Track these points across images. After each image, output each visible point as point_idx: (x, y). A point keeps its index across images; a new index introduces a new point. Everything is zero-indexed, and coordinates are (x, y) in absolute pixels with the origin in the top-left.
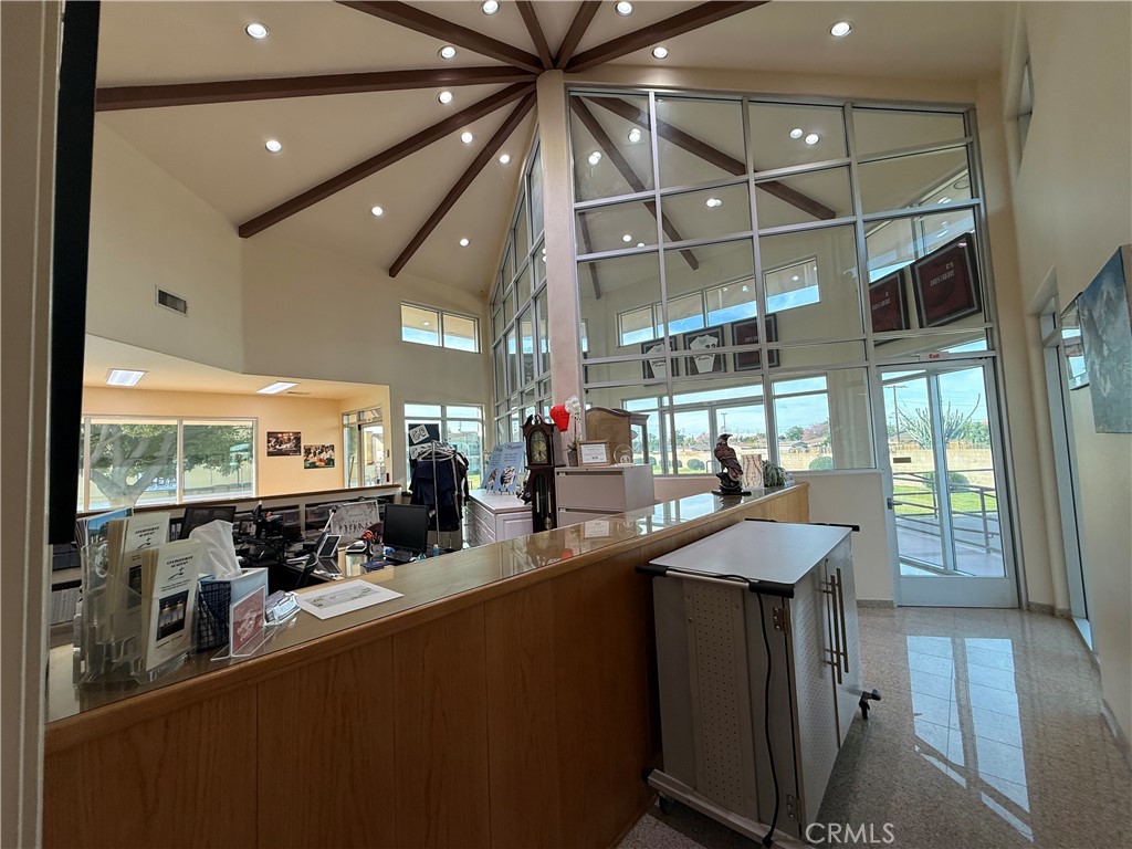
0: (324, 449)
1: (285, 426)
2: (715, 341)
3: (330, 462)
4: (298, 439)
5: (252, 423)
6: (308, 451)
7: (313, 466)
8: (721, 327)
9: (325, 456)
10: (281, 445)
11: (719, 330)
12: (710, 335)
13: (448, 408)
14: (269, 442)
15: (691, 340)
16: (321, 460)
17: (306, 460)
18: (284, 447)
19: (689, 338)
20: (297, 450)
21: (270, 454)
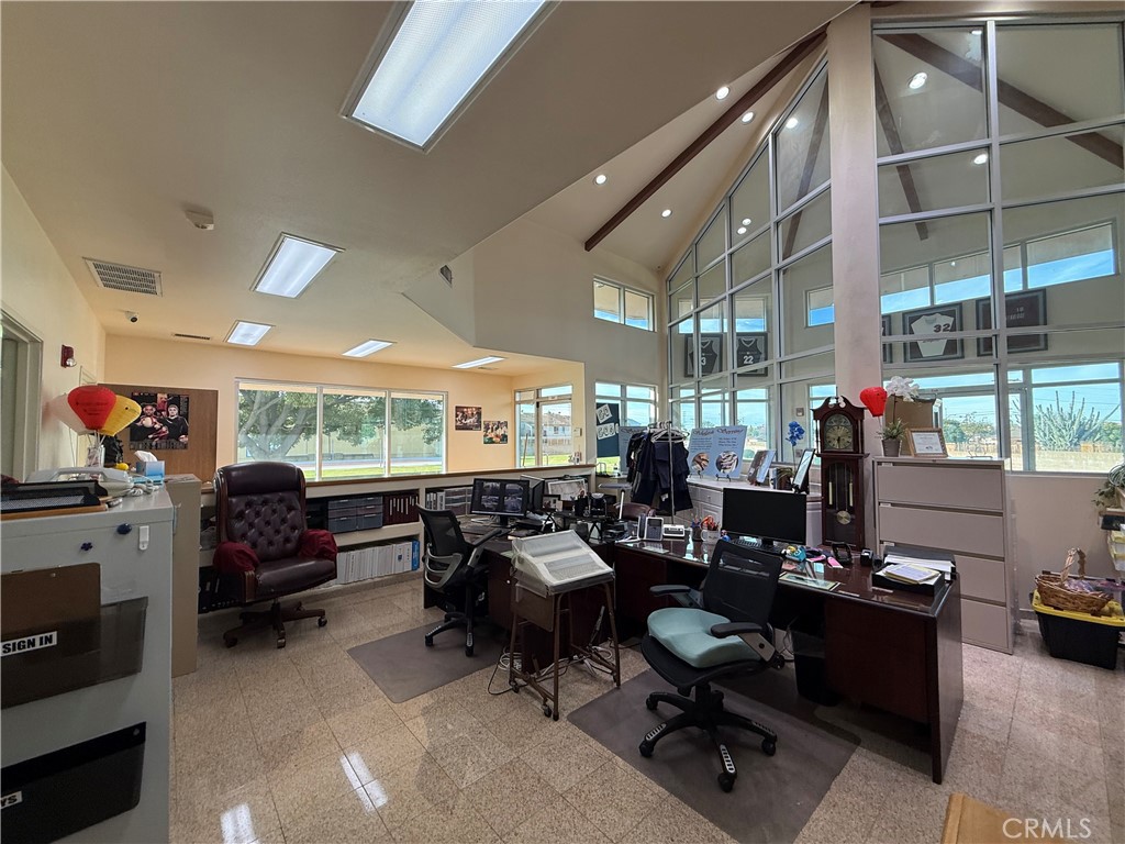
0: (499, 425)
1: (470, 402)
2: (950, 320)
3: (504, 438)
4: (479, 414)
5: (445, 398)
6: (487, 428)
7: (491, 441)
8: (960, 305)
9: (500, 432)
10: (467, 419)
11: (956, 309)
12: (942, 314)
13: (628, 388)
14: (457, 416)
15: (913, 320)
16: (497, 436)
17: (485, 436)
18: (468, 421)
19: (911, 317)
20: (478, 426)
21: (458, 428)
